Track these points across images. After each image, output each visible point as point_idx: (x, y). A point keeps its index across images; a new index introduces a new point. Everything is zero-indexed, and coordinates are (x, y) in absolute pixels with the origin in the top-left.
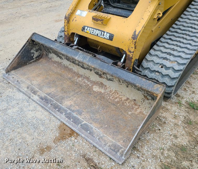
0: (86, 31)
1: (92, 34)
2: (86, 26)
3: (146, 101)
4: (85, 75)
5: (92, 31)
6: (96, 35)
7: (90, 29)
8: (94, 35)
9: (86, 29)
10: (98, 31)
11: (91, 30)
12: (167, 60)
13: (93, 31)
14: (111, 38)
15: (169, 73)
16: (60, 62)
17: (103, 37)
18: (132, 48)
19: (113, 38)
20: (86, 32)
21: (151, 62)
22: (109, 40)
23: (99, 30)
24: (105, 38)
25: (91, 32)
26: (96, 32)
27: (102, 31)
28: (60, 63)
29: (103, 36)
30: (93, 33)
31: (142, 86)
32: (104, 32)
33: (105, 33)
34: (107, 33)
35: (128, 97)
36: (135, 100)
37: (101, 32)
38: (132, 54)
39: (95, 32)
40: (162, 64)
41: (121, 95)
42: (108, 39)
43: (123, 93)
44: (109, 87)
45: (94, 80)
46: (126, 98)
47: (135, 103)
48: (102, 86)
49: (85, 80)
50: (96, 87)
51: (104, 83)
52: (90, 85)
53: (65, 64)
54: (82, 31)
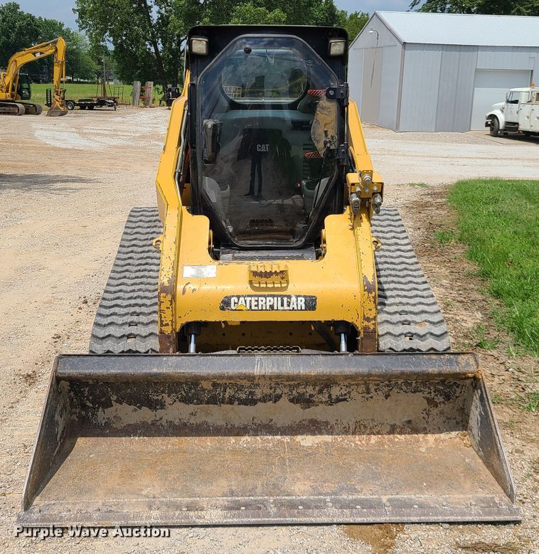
0: (234, 308)
1: (256, 308)
2: (233, 296)
4: (255, 421)
5: (254, 303)
6: (268, 308)
7: (245, 301)
8: (262, 310)
9: (235, 303)
10: (271, 299)
11: (251, 301)
12: (409, 324)
13: (257, 301)
14: (311, 304)
15: (431, 344)
16: (150, 422)
17: (288, 308)
18: (370, 310)
19: (315, 304)
20: (235, 310)
21: (386, 336)
22: (306, 310)
23: (273, 296)
24: (296, 308)
25: (251, 307)
26: (266, 303)
27: (283, 297)
28: (153, 424)
29: (289, 306)
30: (257, 306)
31: (441, 369)
32: (289, 297)
33: (294, 299)
34: (297, 297)
35: (392, 423)
36: (409, 422)
37: (279, 298)
38: (373, 322)
39: (264, 301)
40: (409, 333)
41: (375, 426)
42: (303, 308)
43: (375, 420)
44: (337, 420)
45: (288, 423)
46: (388, 428)
47: (412, 427)
48: (314, 427)
49: (261, 434)
50: (303, 437)
51: (320, 418)
52: (287, 439)
53: (175, 419)
54: (223, 309)
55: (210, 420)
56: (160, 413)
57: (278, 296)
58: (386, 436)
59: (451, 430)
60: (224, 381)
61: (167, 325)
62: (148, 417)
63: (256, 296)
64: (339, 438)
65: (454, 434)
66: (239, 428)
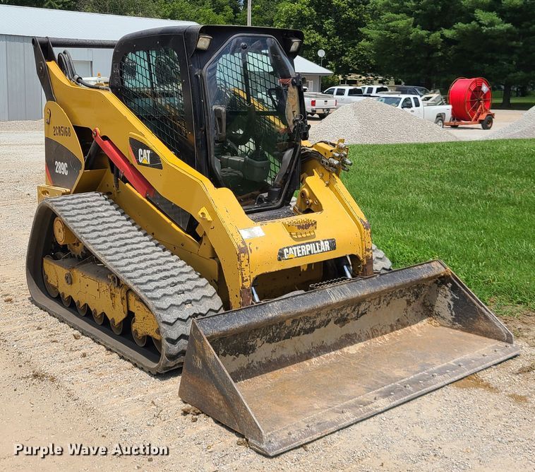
0: (287, 258)
1: (301, 255)
2: (284, 248)
3: (410, 309)
5: (299, 251)
6: (308, 253)
7: (293, 250)
8: (304, 256)
9: (287, 253)
11: (296, 250)
13: (300, 249)
14: (333, 245)
16: (245, 366)
17: (320, 251)
19: (335, 245)
22: (331, 250)
23: (309, 243)
24: (324, 250)
25: (297, 254)
26: (306, 250)
27: (315, 242)
28: (248, 368)
29: (320, 249)
30: (301, 253)
32: (319, 242)
33: (322, 243)
34: (324, 241)
35: (390, 324)
36: (398, 320)
39: (305, 248)
41: (382, 328)
42: (329, 249)
43: (381, 324)
45: (333, 341)
46: (389, 328)
47: (401, 324)
48: (350, 339)
49: (322, 354)
50: (348, 348)
51: (351, 332)
52: (338, 352)
53: (262, 359)
54: (280, 260)
55: (285, 353)
56: (252, 356)
57: (312, 243)
58: (391, 334)
59: (421, 319)
60: (299, 317)
61: (247, 280)
62: (243, 362)
63: (299, 245)
64: (368, 342)
65: (425, 321)
66: (305, 353)
